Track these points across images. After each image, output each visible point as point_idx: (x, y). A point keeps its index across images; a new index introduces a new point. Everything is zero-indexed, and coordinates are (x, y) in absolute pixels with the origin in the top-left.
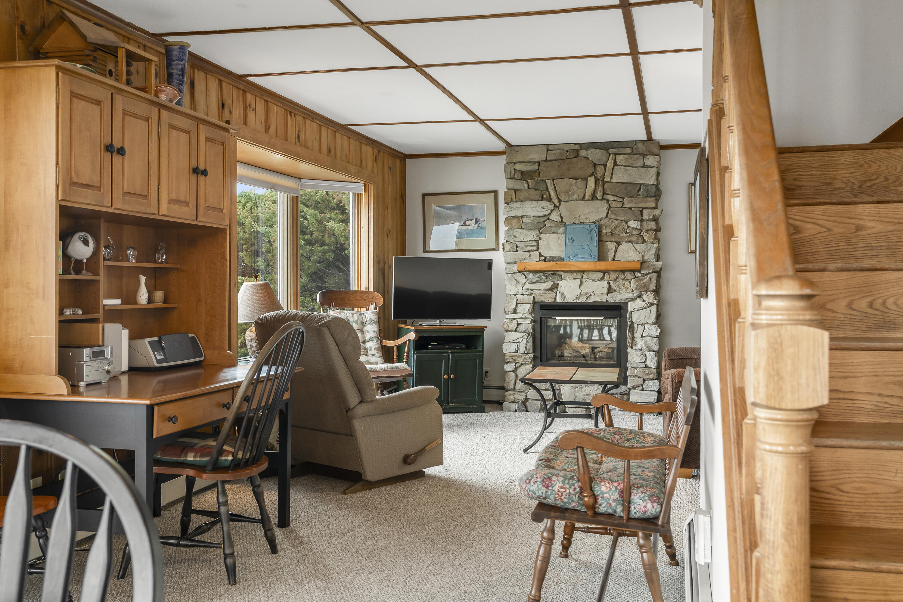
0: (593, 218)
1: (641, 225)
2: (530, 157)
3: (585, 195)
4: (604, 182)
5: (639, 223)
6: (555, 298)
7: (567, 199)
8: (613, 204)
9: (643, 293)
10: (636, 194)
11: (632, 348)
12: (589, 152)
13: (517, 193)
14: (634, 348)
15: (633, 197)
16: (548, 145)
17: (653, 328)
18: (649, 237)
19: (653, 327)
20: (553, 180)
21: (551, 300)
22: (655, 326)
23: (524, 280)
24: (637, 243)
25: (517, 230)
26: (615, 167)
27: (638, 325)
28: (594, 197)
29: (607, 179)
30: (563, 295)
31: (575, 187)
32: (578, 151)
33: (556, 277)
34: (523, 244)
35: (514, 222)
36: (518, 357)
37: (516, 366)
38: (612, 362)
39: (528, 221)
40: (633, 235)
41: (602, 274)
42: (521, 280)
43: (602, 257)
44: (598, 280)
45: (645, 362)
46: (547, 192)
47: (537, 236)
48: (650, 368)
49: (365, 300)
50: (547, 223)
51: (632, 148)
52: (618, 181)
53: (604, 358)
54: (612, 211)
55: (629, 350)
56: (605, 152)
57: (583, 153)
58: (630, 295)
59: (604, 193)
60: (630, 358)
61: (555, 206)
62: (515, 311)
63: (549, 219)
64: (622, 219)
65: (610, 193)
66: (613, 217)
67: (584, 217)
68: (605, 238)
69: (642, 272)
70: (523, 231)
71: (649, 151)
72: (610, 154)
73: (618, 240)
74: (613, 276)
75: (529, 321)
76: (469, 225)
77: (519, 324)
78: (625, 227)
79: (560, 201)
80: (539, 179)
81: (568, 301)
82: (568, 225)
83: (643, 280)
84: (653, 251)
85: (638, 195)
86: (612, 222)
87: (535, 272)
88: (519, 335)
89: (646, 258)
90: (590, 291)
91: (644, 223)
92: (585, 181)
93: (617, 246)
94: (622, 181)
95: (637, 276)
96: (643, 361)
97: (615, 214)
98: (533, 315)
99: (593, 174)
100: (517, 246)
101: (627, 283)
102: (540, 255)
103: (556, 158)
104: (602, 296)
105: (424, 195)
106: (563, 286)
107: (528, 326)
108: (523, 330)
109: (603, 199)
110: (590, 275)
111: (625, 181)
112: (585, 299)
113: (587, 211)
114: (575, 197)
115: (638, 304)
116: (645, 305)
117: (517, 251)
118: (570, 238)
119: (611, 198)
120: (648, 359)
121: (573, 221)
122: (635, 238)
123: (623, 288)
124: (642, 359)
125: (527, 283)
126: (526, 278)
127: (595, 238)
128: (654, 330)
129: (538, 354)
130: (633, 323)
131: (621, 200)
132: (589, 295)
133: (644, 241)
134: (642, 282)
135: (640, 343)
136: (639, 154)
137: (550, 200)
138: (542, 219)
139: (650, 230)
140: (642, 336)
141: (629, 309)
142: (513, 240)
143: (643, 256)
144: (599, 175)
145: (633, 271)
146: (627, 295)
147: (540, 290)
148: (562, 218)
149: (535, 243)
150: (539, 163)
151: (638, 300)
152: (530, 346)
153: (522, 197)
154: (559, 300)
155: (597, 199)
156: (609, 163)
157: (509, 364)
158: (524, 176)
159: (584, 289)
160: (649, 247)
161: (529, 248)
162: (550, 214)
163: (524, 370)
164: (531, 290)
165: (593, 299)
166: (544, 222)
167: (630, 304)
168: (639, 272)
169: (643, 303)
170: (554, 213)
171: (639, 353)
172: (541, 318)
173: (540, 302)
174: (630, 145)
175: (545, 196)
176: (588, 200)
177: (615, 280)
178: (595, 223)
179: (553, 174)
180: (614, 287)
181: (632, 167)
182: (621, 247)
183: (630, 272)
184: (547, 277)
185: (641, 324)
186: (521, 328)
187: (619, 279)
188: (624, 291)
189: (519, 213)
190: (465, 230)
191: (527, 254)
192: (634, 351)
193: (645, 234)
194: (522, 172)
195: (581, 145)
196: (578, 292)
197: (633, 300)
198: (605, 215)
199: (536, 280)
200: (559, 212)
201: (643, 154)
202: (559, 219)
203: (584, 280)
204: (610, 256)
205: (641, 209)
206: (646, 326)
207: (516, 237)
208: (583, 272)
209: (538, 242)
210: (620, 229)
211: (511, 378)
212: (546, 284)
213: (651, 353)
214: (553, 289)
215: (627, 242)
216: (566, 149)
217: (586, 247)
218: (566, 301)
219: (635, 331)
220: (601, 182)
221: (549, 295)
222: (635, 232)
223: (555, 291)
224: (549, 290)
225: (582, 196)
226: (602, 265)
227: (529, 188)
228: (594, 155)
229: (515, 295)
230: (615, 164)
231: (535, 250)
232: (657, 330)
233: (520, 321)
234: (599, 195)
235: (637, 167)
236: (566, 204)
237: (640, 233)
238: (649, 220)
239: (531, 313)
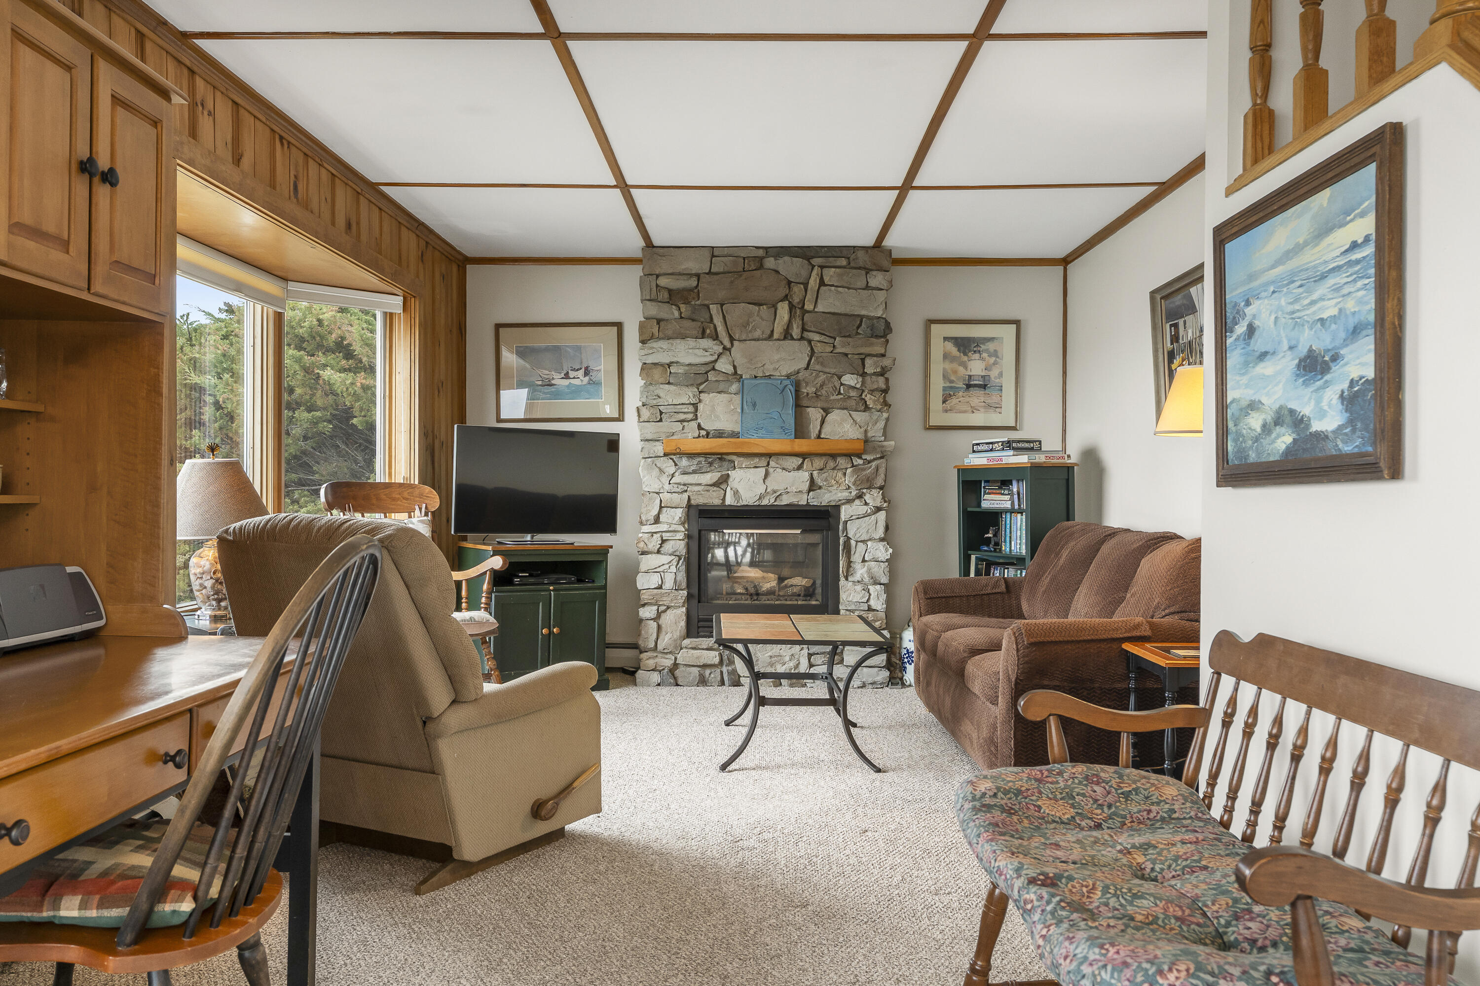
0: (786, 369)
1: (863, 383)
2: (683, 267)
3: (772, 331)
4: (804, 312)
5: (860, 379)
6: (724, 499)
7: (744, 337)
8: (818, 348)
9: (865, 491)
10: (854, 332)
11: (847, 579)
12: (781, 261)
13: (662, 324)
14: (850, 579)
15: (849, 336)
16: (713, 248)
17: (881, 547)
18: (874, 401)
19: (881, 546)
20: (722, 305)
21: (717, 502)
22: (884, 543)
23: (672, 469)
24: (856, 411)
25: (661, 386)
26: (822, 288)
27: (857, 542)
28: (787, 335)
29: (809, 306)
30: (736, 493)
31: (757, 318)
32: (761, 259)
33: (725, 464)
34: (672, 409)
35: (657, 373)
36: (662, 595)
37: (658, 610)
38: (814, 603)
39: (680, 371)
40: (849, 397)
41: (800, 460)
42: (667, 469)
43: (800, 432)
44: (794, 470)
45: (868, 600)
46: (712, 325)
47: (694, 396)
48: (874, 610)
49: (407, 499)
50: (712, 376)
51: (849, 258)
52: (826, 311)
53: (799, 595)
54: (817, 358)
55: (842, 581)
56: (806, 262)
57: (770, 263)
58: (845, 494)
59: (804, 329)
60: (843, 596)
61: (725, 348)
62: (657, 520)
63: (714, 369)
64: (833, 371)
65: (813, 329)
66: (818, 367)
67: (772, 367)
68: (805, 402)
69: (864, 457)
70: (672, 388)
71: (875, 264)
72: (813, 267)
73: (825, 405)
74: (819, 463)
75: (680, 536)
76: (574, 378)
77: (663, 541)
78: (837, 384)
79: (732, 339)
80: (698, 303)
81: (745, 503)
82: (747, 379)
83: (864, 470)
84: (881, 424)
85: (858, 333)
86: (817, 376)
87: (691, 455)
88: (665, 559)
89: (870, 434)
90: (780, 487)
91: (868, 378)
92: (773, 309)
93: (824, 414)
94: (832, 310)
95: (855, 463)
96: (865, 600)
97: (822, 364)
98: (686, 526)
99: (785, 298)
100: (661, 413)
101: (840, 474)
102: (700, 427)
103: (726, 269)
104: (800, 495)
105: (498, 326)
106: (737, 480)
107: (678, 545)
108: (671, 551)
109: (802, 338)
110: (781, 462)
111: (836, 311)
112: (772, 501)
113: (777, 357)
114: (757, 333)
115: (858, 508)
116: (869, 511)
117: (661, 420)
118: (749, 400)
119: (816, 337)
120: (871, 597)
121: (754, 373)
122: (852, 403)
123: (833, 482)
124: (863, 597)
125: (677, 474)
126: (676, 465)
127: (791, 401)
128: (883, 550)
129: (695, 591)
130: (849, 539)
131: (831, 341)
132: (778, 494)
133: (867, 408)
134: (864, 473)
135: (860, 572)
136: (860, 268)
137: (716, 337)
138: (703, 370)
139: (876, 390)
140: (864, 561)
141: (843, 517)
142: (655, 402)
143: (866, 431)
144: (796, 300)
145: (849, 455)
146: (840, 494)
147: (700, 484)
148: (735, 367)
149: (691, 409)
150: (698, 276)
151: (857, 502)
152: (682, 576)
153: (670, 333)
154: (729, 501)
155: (792, 339)
156: (812, 282)
157: (647, 608)
158: (674, 297)
159: (772, 484)
160: (875, 418)
161: (682, 417)
162: (716, 361)
163: (672, 617)
164: (684, 485)
165: (785, 500)
166: (706, 373)
167: (843, 509)
168: (860, 458)
169: (866, 508)
170: (722, 360)
171: (859, 588)
172: (700, 531)
173: (698, 505)
174: (845, 253)
175: (708, 331)
176: (778, 340)
177: (821, 470)
178: (788, 376)
179: (722, 294)
180: (819, 481)
181: (849, 288)
182: (831, 417)
183: (844, 457)
184: (711, 464)
185: (861, 541)
186: (668, 547)
187: (828, 468)
188: (835, 488)
189: (664, 359)
190: (568, 386)
191: (679, 426)
192: (851, 584)
193: (869, 396)
194: (670, 291)
195: (766, 249)
196: (761, 489)
197: (849, 501)
198: (804, 365)
199: (693, 468)
200: (730, 358)
201: (865, 268)
202: (729, 369)
203: (771, 470)
204: (814, 429)
205: (863, 357)
206: (869, 543)
207: (659, 397)
208: (770, 455)
209: (695, 406)
210: (828, 388)
211: (651, 631)
212: (708, 476)
213: (878, 587)
214: (721, 483)
215: (840, 409)
216: (742, 255)
217: (776, 415)
218: (741, 503)
219: (852, 553)
220: (798, 311)
221: (714, 494)
222: (853, 393)
223: (723, 486)
224: (714, 485)
225: (768, 332)
226: (802, 445)
227: (681, 318)
228: (790, 267)
229: (658, 493)
230: (822, 283)
231: (692, 420)
232: (887, 550)
233: (666, 536)
234: (796, 332)
235: (856, 289)
236: (742, 345)
237: (861, 395)
238: (875, 374)
239: (683, 524)
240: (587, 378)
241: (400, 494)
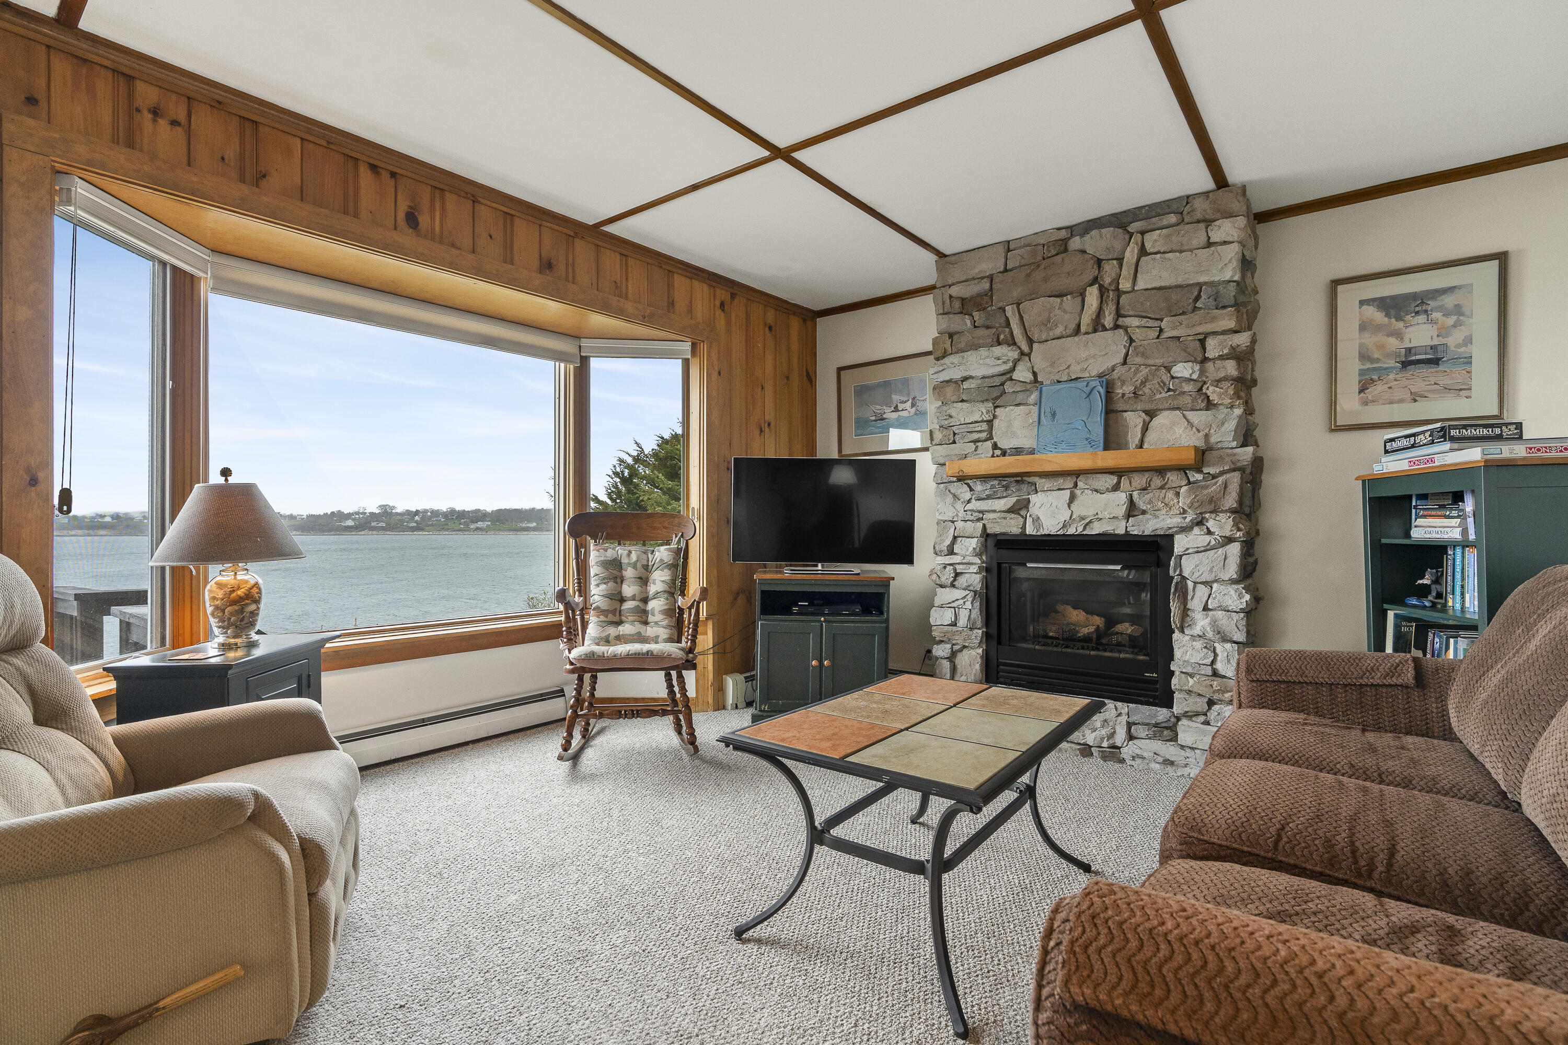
0: (1097, 368)
1: (1202, 372)
2: (977, 270)
3: (1079, 325)
4: (1119, 293)
5: (1197, 367)
6: (1024, 527)
7: (1044, 338)
8: (1137, 335)
9: (1207, 515)
10: (1190, 308)
11: (1182, 631)
12: (1087, 238)
13: (955, 337)
14: (1186, 632)
15: (1184, 313)
16: (1009, 242)
17: (1232, 592)
18: (1220, 395)
19: (1232, 590)
20: (1018, 304)
21: (1016, 530)
22: (1236, 587)
23: (967, 496)
24: (1193, 410)
25: (955, 405)
26: (1143, 259)
27: (1195, 583)
28: (1097, 326)
29: (1125, 285)
30: (1036, 520)
31: (1058, 312)
32: (1064, 242)
33: (1025, 487)
34: (964, 429)
35: (949, 391)
36: (953, 633)
37: (952, 648)
38: (1141, 658)
39: (972, 386)
40: (1184, 393)
41: (1114, 479)
42: (962, 495)
43: (1112, 441)
44: (1108, 490)
45: (1213, 662)
46: (1007, 330)
47: (988, 412)
48: (1224, 677)
49: (666, 528)
50: (1008, 387)
51: (1182, 213)
52: (1149, 286)
53: (1125, 646)
54: (1135, 348)
55: (1176, 636)
56: (1120, 230)
57: (1076, 243)
58: (1177, 521)
59: (1119, 315)
60: (1177, 653)
61: (1022, 353)
62: (951, 552)
63: (1011, 379)
64: (1159, 361)
65: (1131, 313)
66: (1138, 360)
67: (1079, 367)
68: (1120, 406)
69: (1206, 470)
70: (965, 405)
71: (1219, 211)
72: (1131, 235)
73: (1148, 407)
74: (1139, 480)
75: (974, 569)
76: (903, 410)
77: (957, 575)
78: (1166, 378)
79: (1031, 342)
80: (994, 308)
81: (1046, 532)
82: (1047, 385)
83: (1207, 487)
84: (1231, 425)
85: (1195, 309)
86: (1137, 371)
87: (984, 478)
88: (959, 594)
89: (1213, 440)
90: (1089, 512)
91: (1209, 365)
92: (1080, 299)
93: (1147, 418)
94: (1157, 285)
95: (1192, 479)
96: (1208, 661)
97: (1143, 355)
98: (984, 558)
99: (1095, 281)
100: (955, 434)
101: (1170, 494)
102: (995, 446)
103: (1023, 262)
104: (1116, 522)
105: (840, 370)
106: (1038, 505)
107: (973, 578)
108: (965, 584)
109: (1116, 327)
110: (1090, 482)
111: (1163, 284)
112: (1080, 529)
113: (1084, 355)
114: (1059, 330)
115: (1197, 538)
116: (1213, 542)
117: (954, 442)
118: (1048, 410)
119: (1135, 322)
120: (1219, 658)
121: (1057, 378)
122: (1188, 400)
123: (1160, 505)
124: (1205, 657)
125: (973, 501)
126: (971, 490)
127: (1099, 405)
128: (1235, 596)
129: (994, 631)
130: (1184, 579)
131: (1157, 323)
132: (1087, 520)
133: (1210, 405)
134: (1205, 492)
135: (1201, 623)
136: (1199, 221)
137: (1013, 343)
138: (997, 381)
139: (1225, 379)
140: (1206, 608)
141: (1178, 550)
142: (946, 422)
143: (1207, 436)
144: (1107, 280)
145: (1182, 469)
146: (1169, 521)
147: (994, 511)
148: (1035, 374)
149: (984, 426)
150: (991, 278)
151: (1196, 530)
152: (976, 613)
153: (962, 345)
154: (1030, 530)
155: (1106, 330)
156: (1128, 254)
157: (942, 646)
158: (966, 306)
159: (1079, 509)
160: (1221, 416)
161: (975, 436)
162: (1013, 369)
163: (966, 658)
164: (980, 512)
165: (1096, 529)
166: (1002, 384)
167: (1177, 538)
168: (1199, 471)
169: (1208, 538)
170: (1020, 367)
171: (1198, 644)
172: (999, 565)
173: (996, 535)
174: (1174, 206)
175: (1002, 337)
176: (1087, 333)
177: (1144, 489)
178: (1100, 376)
179: (1016, 293)
180: (1141, 504)
181: (1181, 252)
182: (1156, 422)
183: (1175, 473)
184: (1007, 488)
185: (1201, 583)
186: (961, 581)
187: (1153, 486)
188: (1164, 512)
189: (956, 374)
191: (972, 446)
192: (1187, 638)
193: (1211, 388)
194: (963, 300)
195: (1070, 228)
196: (1066, 515)
197: (1185, 530)
198: (1119, 359)
199: (987, 493)
200: (1029, 364)
201: (1204, 221)
202: (1029, 377)
203: (1078, 492)
204: (1134, 437)
205: (1201, 337)
206: (1215, 586)
207: (951, 417)
208: (1077, 474)
209: (990, 423)
210: (1154, 384)
211: (944, 671)
212: (1003, 501)
213: (1228, 646)
214: (1020, 509)
215: (1169, 409)
216: (1042, 242)
217: (1079, 425)
218: (1041, 532)
219: (1189, 597)
220: (1111, 293)
221: (1012, 522)
222: (1188, 388)
223: (1023, 513)
224: (1010, 511)
225: (1073, 326)
226: (1112, 459)
227: (975, 327)
228: (1095, 243)
229: (953, 522)
230: (1143, 252)
231: (986, 440)
232: (1240, 596)
233: (960, 568)
234: (1108, 321)
235: (1191, 251)
236: (1043, 346)
237: (1200, 389)
238: (1222, 358)
239: (979, 555)
240: (914, 409)
241: (661, 523)
